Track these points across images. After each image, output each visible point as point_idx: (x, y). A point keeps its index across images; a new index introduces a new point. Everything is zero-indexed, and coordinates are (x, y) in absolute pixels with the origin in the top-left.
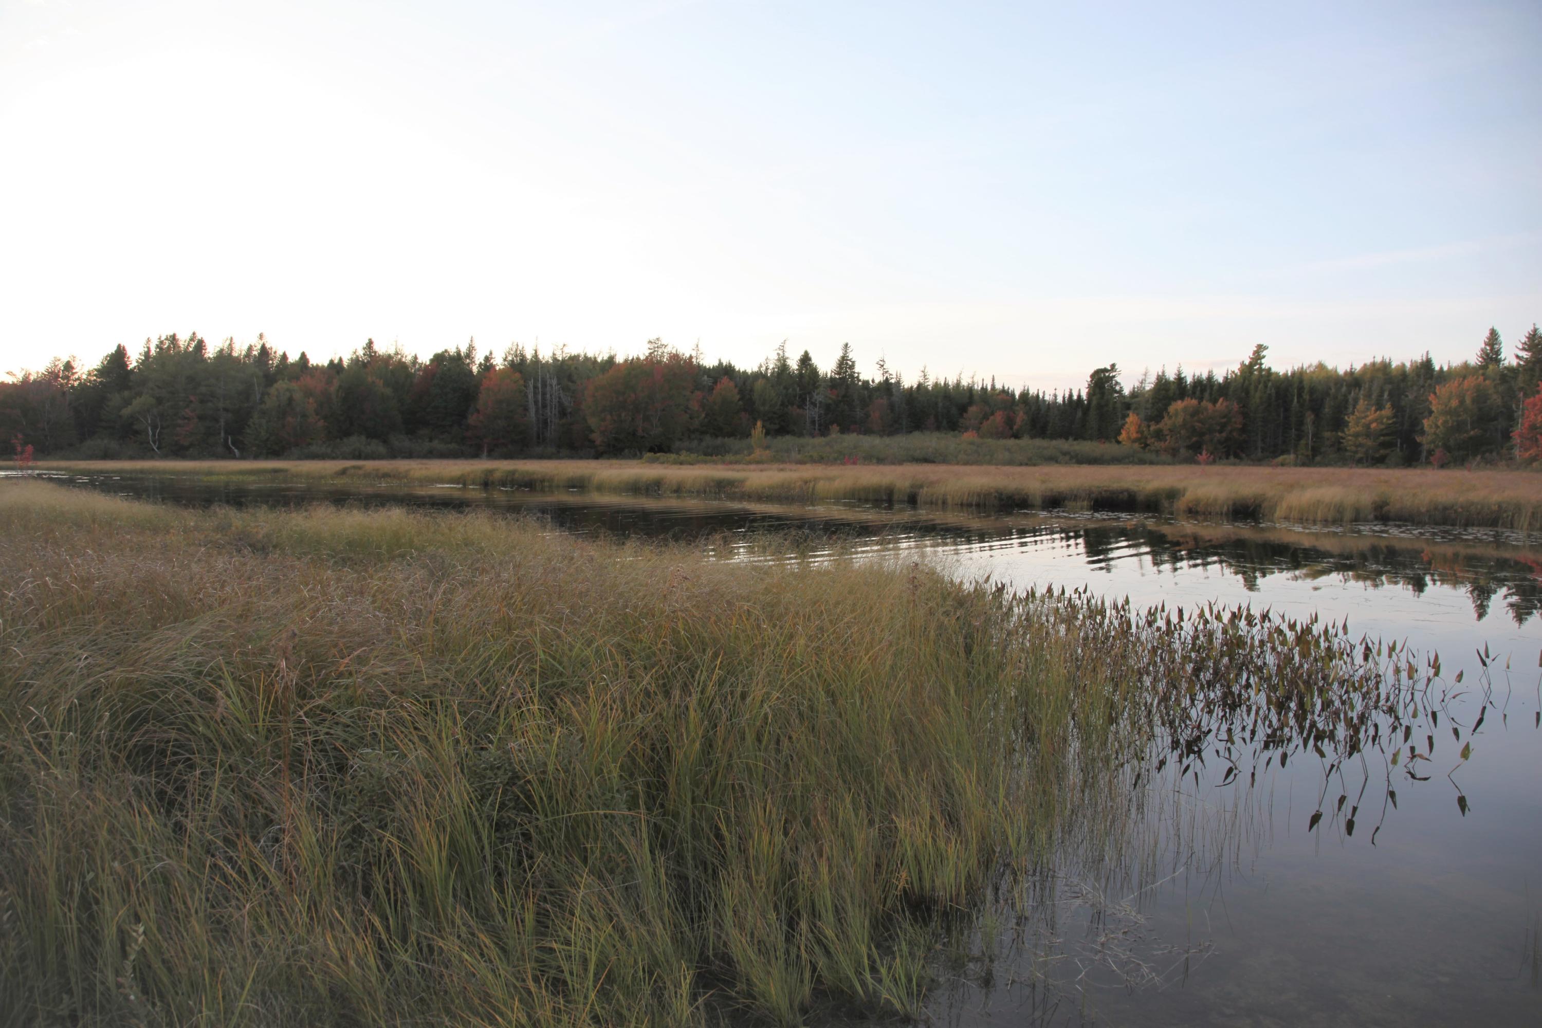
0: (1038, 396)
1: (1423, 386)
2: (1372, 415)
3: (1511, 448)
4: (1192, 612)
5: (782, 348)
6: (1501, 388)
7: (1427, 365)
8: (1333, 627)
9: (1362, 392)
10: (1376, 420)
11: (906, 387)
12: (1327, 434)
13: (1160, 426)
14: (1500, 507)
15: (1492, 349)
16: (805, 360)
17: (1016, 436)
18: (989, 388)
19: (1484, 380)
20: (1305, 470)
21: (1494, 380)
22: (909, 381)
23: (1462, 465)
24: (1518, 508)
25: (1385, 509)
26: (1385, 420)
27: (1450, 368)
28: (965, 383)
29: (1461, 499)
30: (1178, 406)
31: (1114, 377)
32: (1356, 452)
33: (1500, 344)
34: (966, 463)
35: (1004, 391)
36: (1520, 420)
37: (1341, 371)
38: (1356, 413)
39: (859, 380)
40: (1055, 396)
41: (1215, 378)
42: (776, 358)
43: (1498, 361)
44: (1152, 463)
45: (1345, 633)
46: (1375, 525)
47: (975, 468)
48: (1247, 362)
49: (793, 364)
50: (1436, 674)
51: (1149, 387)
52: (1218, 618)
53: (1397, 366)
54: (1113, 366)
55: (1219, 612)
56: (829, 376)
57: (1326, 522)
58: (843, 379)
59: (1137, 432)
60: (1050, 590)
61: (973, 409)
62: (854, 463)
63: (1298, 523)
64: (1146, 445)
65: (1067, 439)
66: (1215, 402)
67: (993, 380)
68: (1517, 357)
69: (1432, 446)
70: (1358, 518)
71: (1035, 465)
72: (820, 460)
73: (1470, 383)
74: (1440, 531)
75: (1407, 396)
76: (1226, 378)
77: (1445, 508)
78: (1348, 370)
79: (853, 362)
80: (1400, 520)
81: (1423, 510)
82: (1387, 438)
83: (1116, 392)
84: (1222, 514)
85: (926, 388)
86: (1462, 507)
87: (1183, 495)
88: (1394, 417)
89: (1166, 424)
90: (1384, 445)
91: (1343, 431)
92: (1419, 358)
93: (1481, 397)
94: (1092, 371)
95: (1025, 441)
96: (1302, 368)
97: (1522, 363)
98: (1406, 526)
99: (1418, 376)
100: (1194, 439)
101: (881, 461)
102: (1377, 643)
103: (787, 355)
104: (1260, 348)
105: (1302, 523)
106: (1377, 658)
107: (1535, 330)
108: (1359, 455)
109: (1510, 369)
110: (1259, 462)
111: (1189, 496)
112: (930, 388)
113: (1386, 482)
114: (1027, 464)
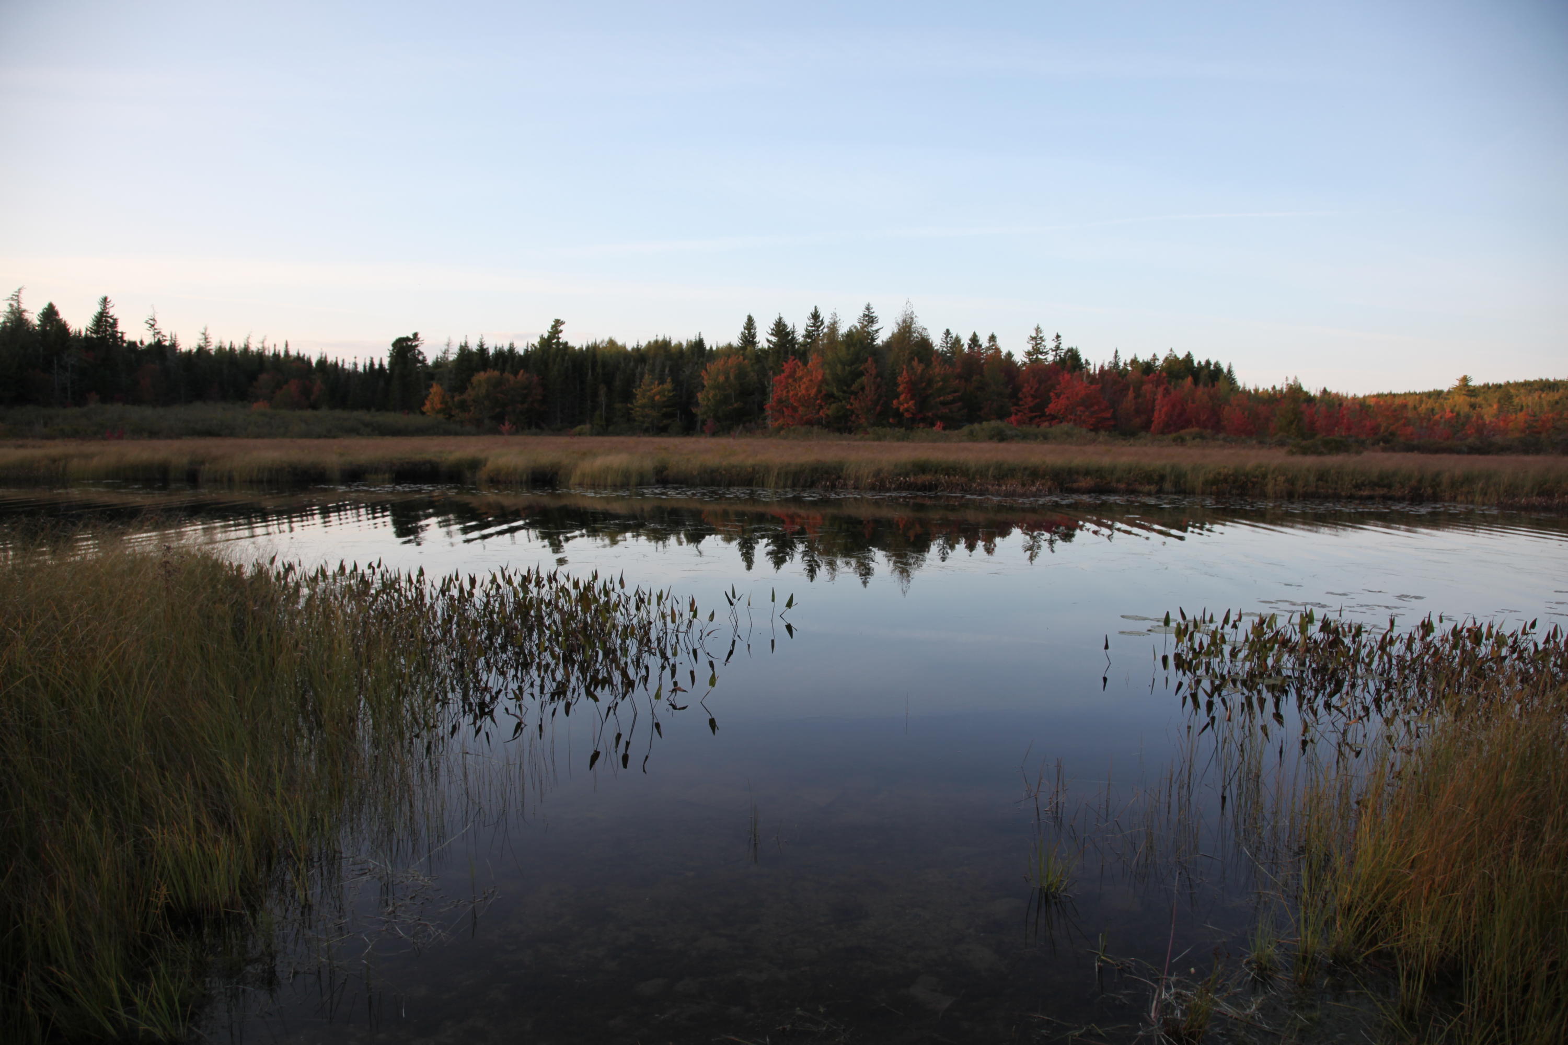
0: (336, 364)
1: (697, 363)
2: (656, 389)
3: (765, 419)
4: (484, 577)
5: (17, 297)
6: (756, 367)
7: (700, 343)
8: (611, 583)
9: (647, 367)
10: (659, 393)
11: (183, 350)
12: (618, 406)
13: (465, 396)
14: (754, 469)
15: (749, 333)
16: (50, 314)
17: (314, 407)
18: (282, 354)
19: (744, 360)
20: (600, 439)
21: (751, 360)
22: (188, 343)
23: (729, 433)
24: (768, 469)
25: (665, 473)
26: (666, 393)
27: (718, 348)
28: (254, 347)
29: (725, 463)
30: (481, 376)
31: (417, 346)
32: (643, 422)
33: (755, 329)
34: (258, 436)
35: (299, 359)
36: (771, 395)
37: (629, 348)
38: (643, 386)
39: (124, 341)
40: (355, 364)
41: (516, 350)
42: (8, 310)
43: (754, 343)
44: (456, 434)
45: (623, 587)
46: (656, 488)
47: (267, 441)
48: (546, 336)
49: (33, 317)
50: (695, 616)
51: (452, 357)
52: (509, 582)
53: (676, 345)
54: (415, 335)
55: (510, 576)
56: (83, 334)
57: (615, 487)
58: (102, 340)
59: (441, 403)
60: (342, 568)
61: (264, 377)
62: (120, 437)
63: (590, 488)
64: (451, 416)
65: (369, 409)
66: (516, 373)
67: (287, 346)
68: (768, 341)
69: (705, 417)
70: (642, 482)
71: (334, 437)
72: (75, 434)
73: (733, 361)
74: (709, 492)
75: (684, 372)
76: (526, 351)
77: (712, 471)
78: (635, 347)
79: (115, 320)
80: (676, 483)
81: (695, 473)
82: (669, 410)
83: (419, 361)
84: (521, 482)
85: (208, 353)
86: (725, 470)
87: (485, 465)
88: (673, 391)
89: (469, 395)
90: (666, 416)
91: (632, 403)
92: (693, 338)
93: (741, 374)
94: (394, 340)
95: (323, 412)
96: (596, 343)
97: (771, 346)
98: (682, 488)
99: (693, 353)
100: (498, 410)
101: (154, 434)
102: (648, 593)
103: (23, 307)
104: (558, 323)
105: (594, 488)
106: (648, 607)
107: (780, 319)
108: (646, 425)
109: (763, 350)
110: (558, 432)
111: (490, 465)
112: (213, 353)
113: (665, 449)
114: (326, 437)
